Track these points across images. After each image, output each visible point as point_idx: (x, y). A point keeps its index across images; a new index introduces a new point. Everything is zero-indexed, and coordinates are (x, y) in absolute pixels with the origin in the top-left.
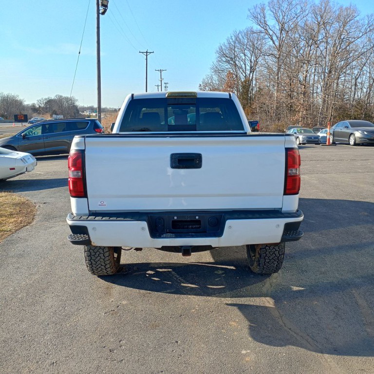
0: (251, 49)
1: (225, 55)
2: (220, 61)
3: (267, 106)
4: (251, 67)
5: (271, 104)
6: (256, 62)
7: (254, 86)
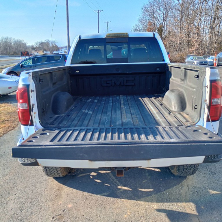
0: (164, 6)
1: (147, 11)
2: (144, 15)
3: (173, 43)
4: (164, 18)
5: (176, 41)
6: (167, 14)
7: (165, 30)
